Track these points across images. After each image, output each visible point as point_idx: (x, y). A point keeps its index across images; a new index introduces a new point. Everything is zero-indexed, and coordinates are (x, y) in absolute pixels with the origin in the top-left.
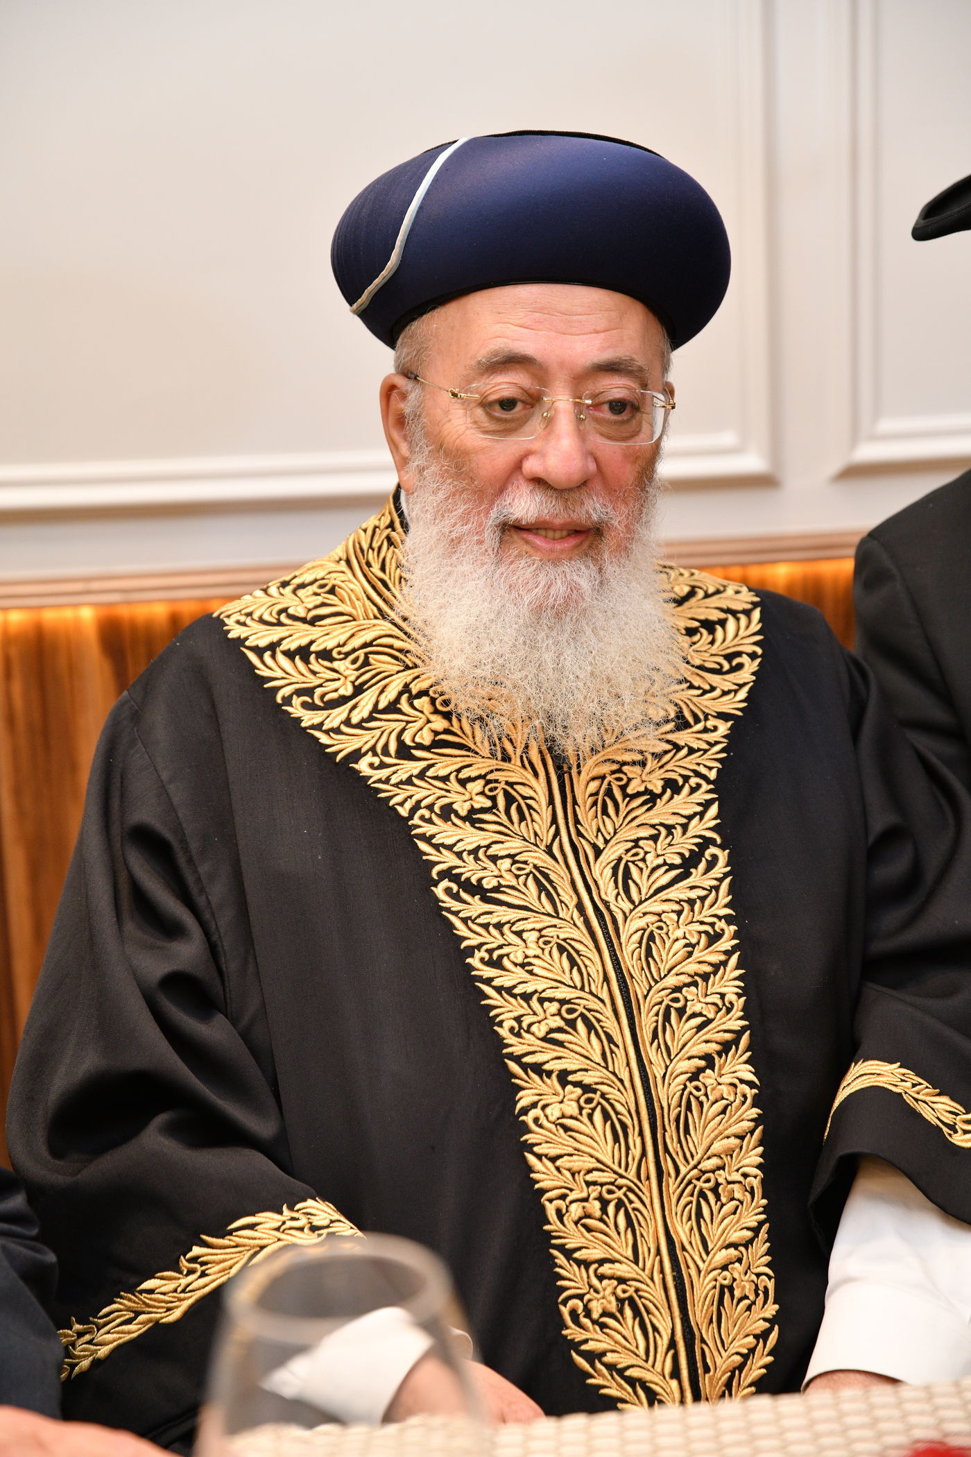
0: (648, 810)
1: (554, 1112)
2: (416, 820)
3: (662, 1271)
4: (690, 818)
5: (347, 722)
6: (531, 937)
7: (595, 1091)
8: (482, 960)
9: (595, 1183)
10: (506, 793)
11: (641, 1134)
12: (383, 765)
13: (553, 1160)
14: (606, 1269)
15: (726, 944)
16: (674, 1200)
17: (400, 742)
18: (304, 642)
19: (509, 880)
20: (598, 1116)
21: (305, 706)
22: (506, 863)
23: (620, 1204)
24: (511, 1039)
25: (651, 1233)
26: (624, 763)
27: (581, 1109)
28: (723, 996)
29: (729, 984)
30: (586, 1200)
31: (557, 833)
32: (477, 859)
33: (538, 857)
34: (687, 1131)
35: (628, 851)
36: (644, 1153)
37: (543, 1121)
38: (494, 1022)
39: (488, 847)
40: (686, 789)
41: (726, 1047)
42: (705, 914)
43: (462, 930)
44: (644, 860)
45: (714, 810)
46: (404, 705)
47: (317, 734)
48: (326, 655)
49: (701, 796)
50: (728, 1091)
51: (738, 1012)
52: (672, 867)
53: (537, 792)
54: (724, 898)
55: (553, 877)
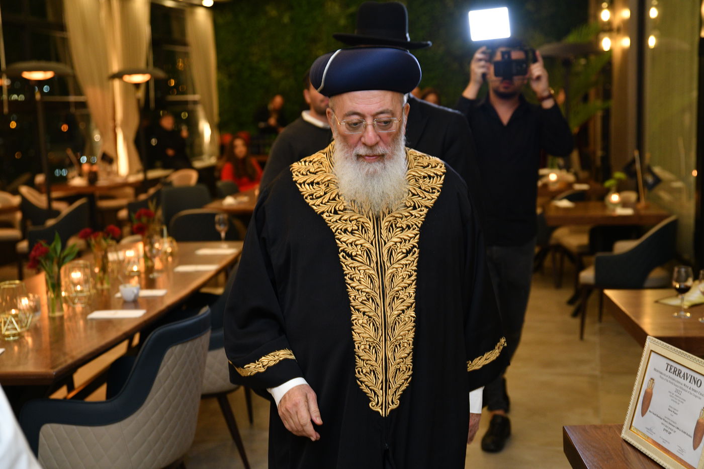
0: (401, 233)
1: (361, 322)
2: (337, 233)
3: (382, 365)
4: (411, 238)
5: (322, 203)
6: (362, 272)
7: (371, 318)
8: (349, 278)
9: (368, 341)
10: (362, 226)
11: (382, 330)
12: (330, 216)
13: (359, 334)
14: (368, 362)
16: (389, 346)
17: (335, 209)
18: (312, 180)
19: (360, 252)
20: (371, 325)
21: (311, 199)
22: (359, 247)
23: (374, 347)
24: (352, 301)
25: (381, 355)
26: (397, 217)
27: (367, 322)
29: (411, 290)
30: (366, 345)
31: (375, 237)
32: (352, 245)
33: (368, 245)
34: (394, 330)
35: (393, 245)
36: (382, 335)
37: (357, 323)
38: (349, 296)
39: (355, 241)
40: (412, 229)
41: (408, 307)
42: (409, 269)
43: (345, 268)
44: (397, 250)
45: (418, 236)
46: (337, 199)
47: (313, 206)
48: (318, 183)
49: (416, 232)
50: (407, 319)
51: (413, 298)
52: (403, 253)
53: (370, 225)
54: (415, 264)
55: (372, 251)
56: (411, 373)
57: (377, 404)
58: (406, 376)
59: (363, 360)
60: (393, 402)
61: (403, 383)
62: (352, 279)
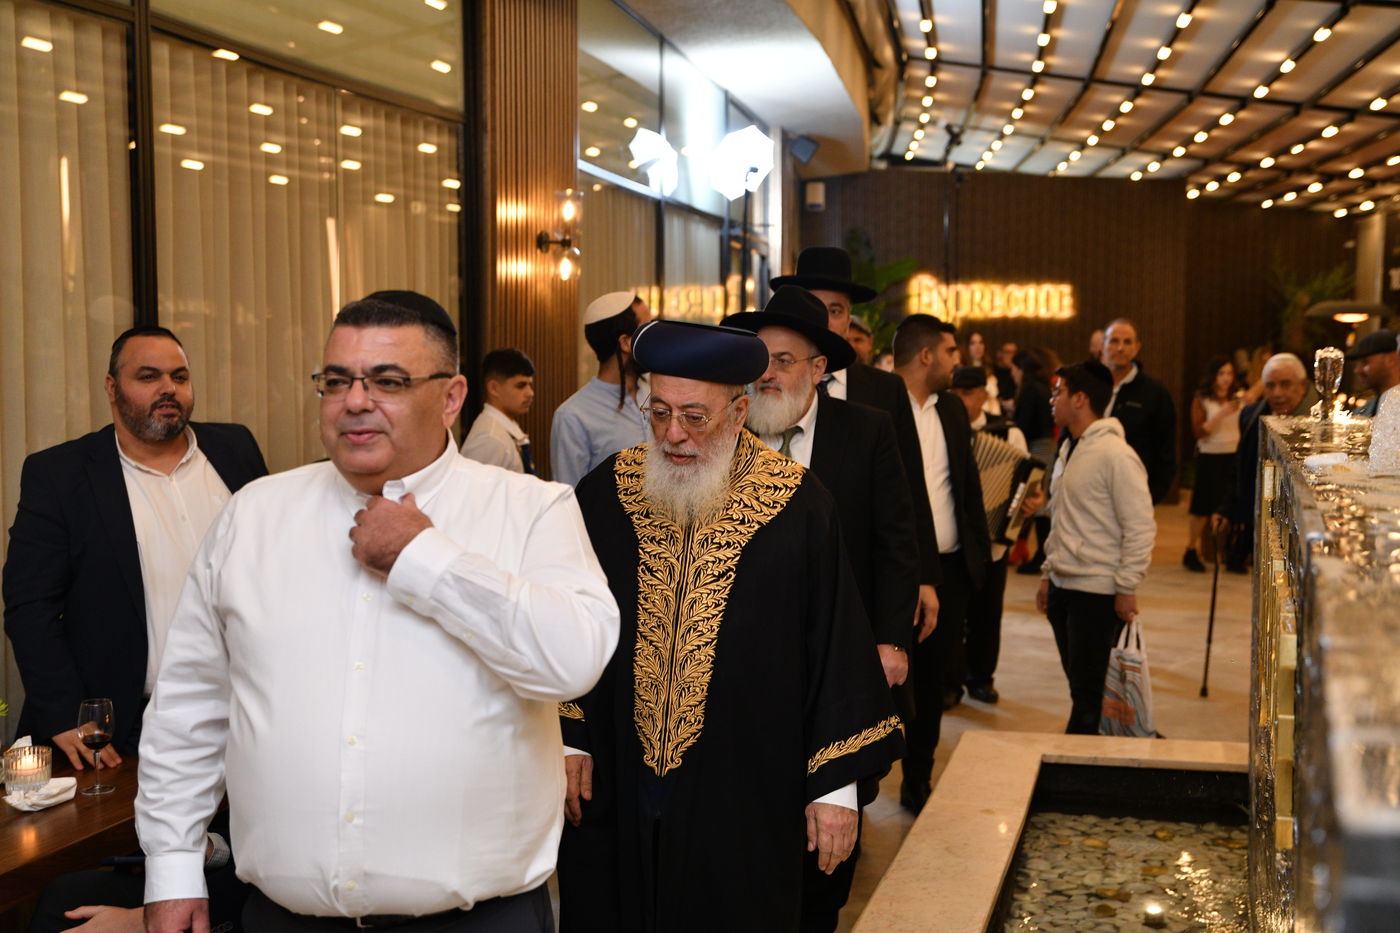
0: (717, 550)
1: (645, 653)
2: (642, 541)
3: (663, 709)
4: (729, 559)
6: (659, 591)
7: (659, 650)
9: (651, 678)
10: (672, 536)
11: (668, 666)
12: (639, 519)
13: (641, 667)
14: (648, 703)
15: (720, 608)
16: (674, 688)
17: (648, 511)
19: (662, 567)
20: (657, 658)
21: (624, 495)
22: (663, 561)
23: (657, 685)
24: (640, 626)
25: (663, 697)
26: (717, 530)
27: (653, 654)
28: (712, 626)
29: (715, 623)
30: (647, 681)
31: (683, 551)
32: (655, 558)
33: (673, 560)
34: (684, 668)
35: (704, 564)
36: (667, 672)
37: (641, 654)
38: (638, 619)
39: (660, 554)
40: (732, 547)
41: (707, 643)
42: (718, 596)
43: (642, 585)
44: (707, 570)
45: (738, 558)
47: (624, 504)
49: (736, 552)
50: (703, 658)
51: (715, 633)
52: (714, 576)
53: (680, 536)
54: (727, 591)
55: (676, 569)
56: (701, 726)
57: (653, 759)
58: (693, 729)
59: (643, 700)
60: (672, 760)
61: (689, 738)
62: (646, 599)
